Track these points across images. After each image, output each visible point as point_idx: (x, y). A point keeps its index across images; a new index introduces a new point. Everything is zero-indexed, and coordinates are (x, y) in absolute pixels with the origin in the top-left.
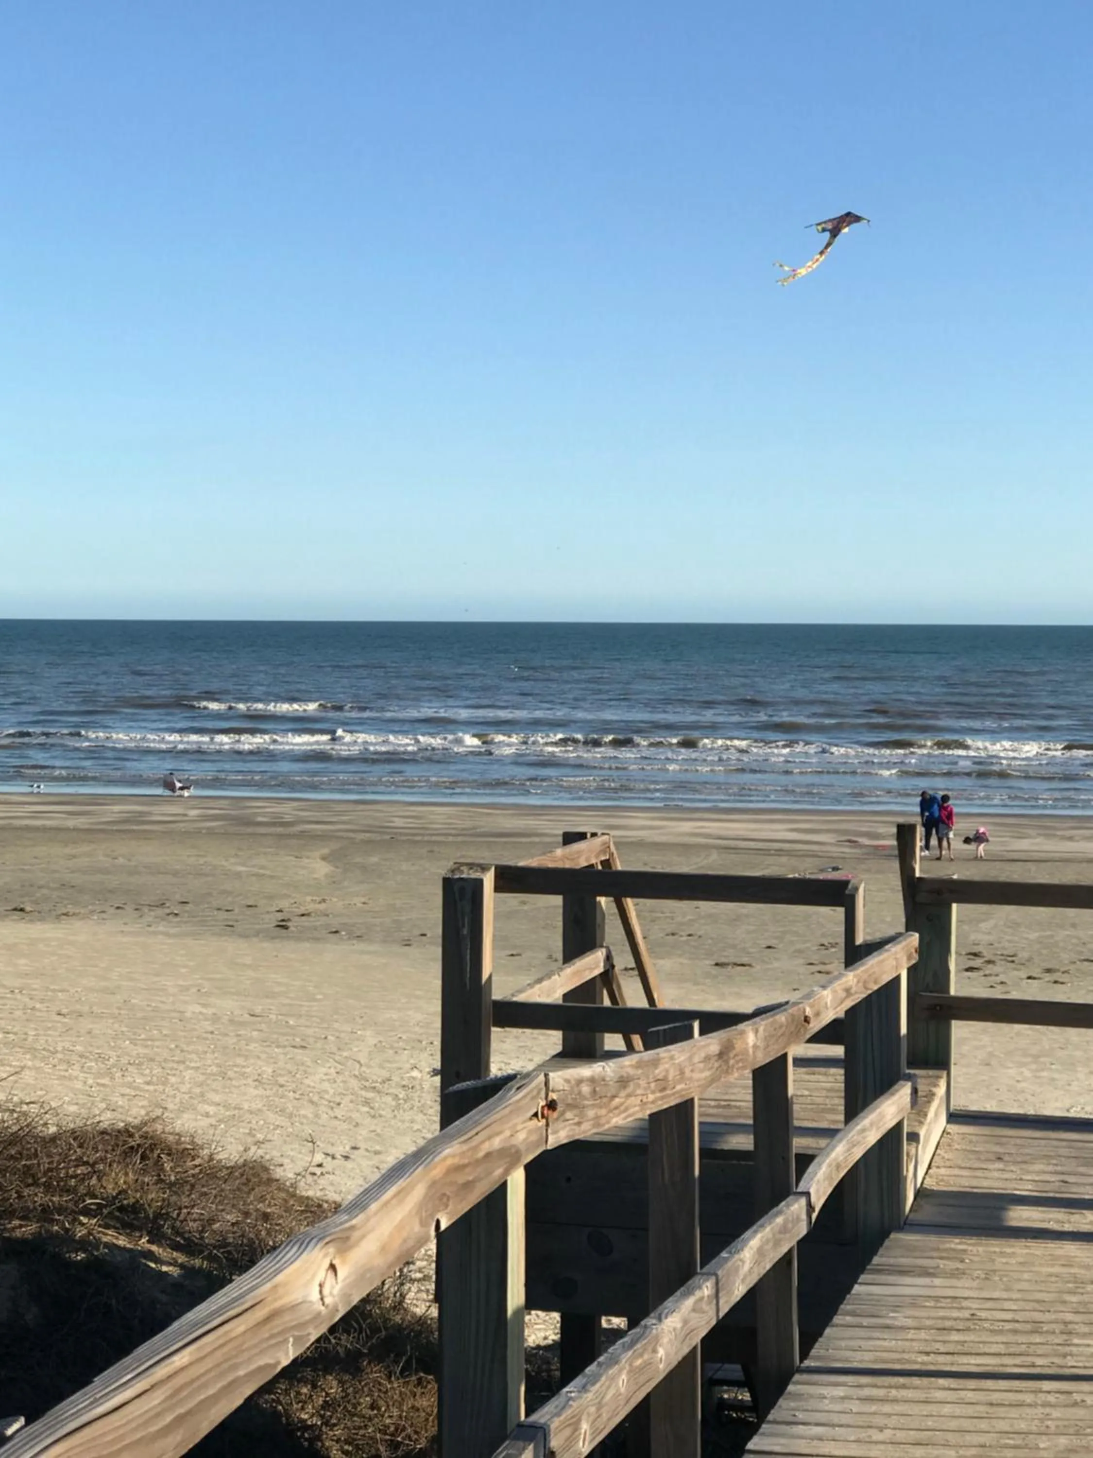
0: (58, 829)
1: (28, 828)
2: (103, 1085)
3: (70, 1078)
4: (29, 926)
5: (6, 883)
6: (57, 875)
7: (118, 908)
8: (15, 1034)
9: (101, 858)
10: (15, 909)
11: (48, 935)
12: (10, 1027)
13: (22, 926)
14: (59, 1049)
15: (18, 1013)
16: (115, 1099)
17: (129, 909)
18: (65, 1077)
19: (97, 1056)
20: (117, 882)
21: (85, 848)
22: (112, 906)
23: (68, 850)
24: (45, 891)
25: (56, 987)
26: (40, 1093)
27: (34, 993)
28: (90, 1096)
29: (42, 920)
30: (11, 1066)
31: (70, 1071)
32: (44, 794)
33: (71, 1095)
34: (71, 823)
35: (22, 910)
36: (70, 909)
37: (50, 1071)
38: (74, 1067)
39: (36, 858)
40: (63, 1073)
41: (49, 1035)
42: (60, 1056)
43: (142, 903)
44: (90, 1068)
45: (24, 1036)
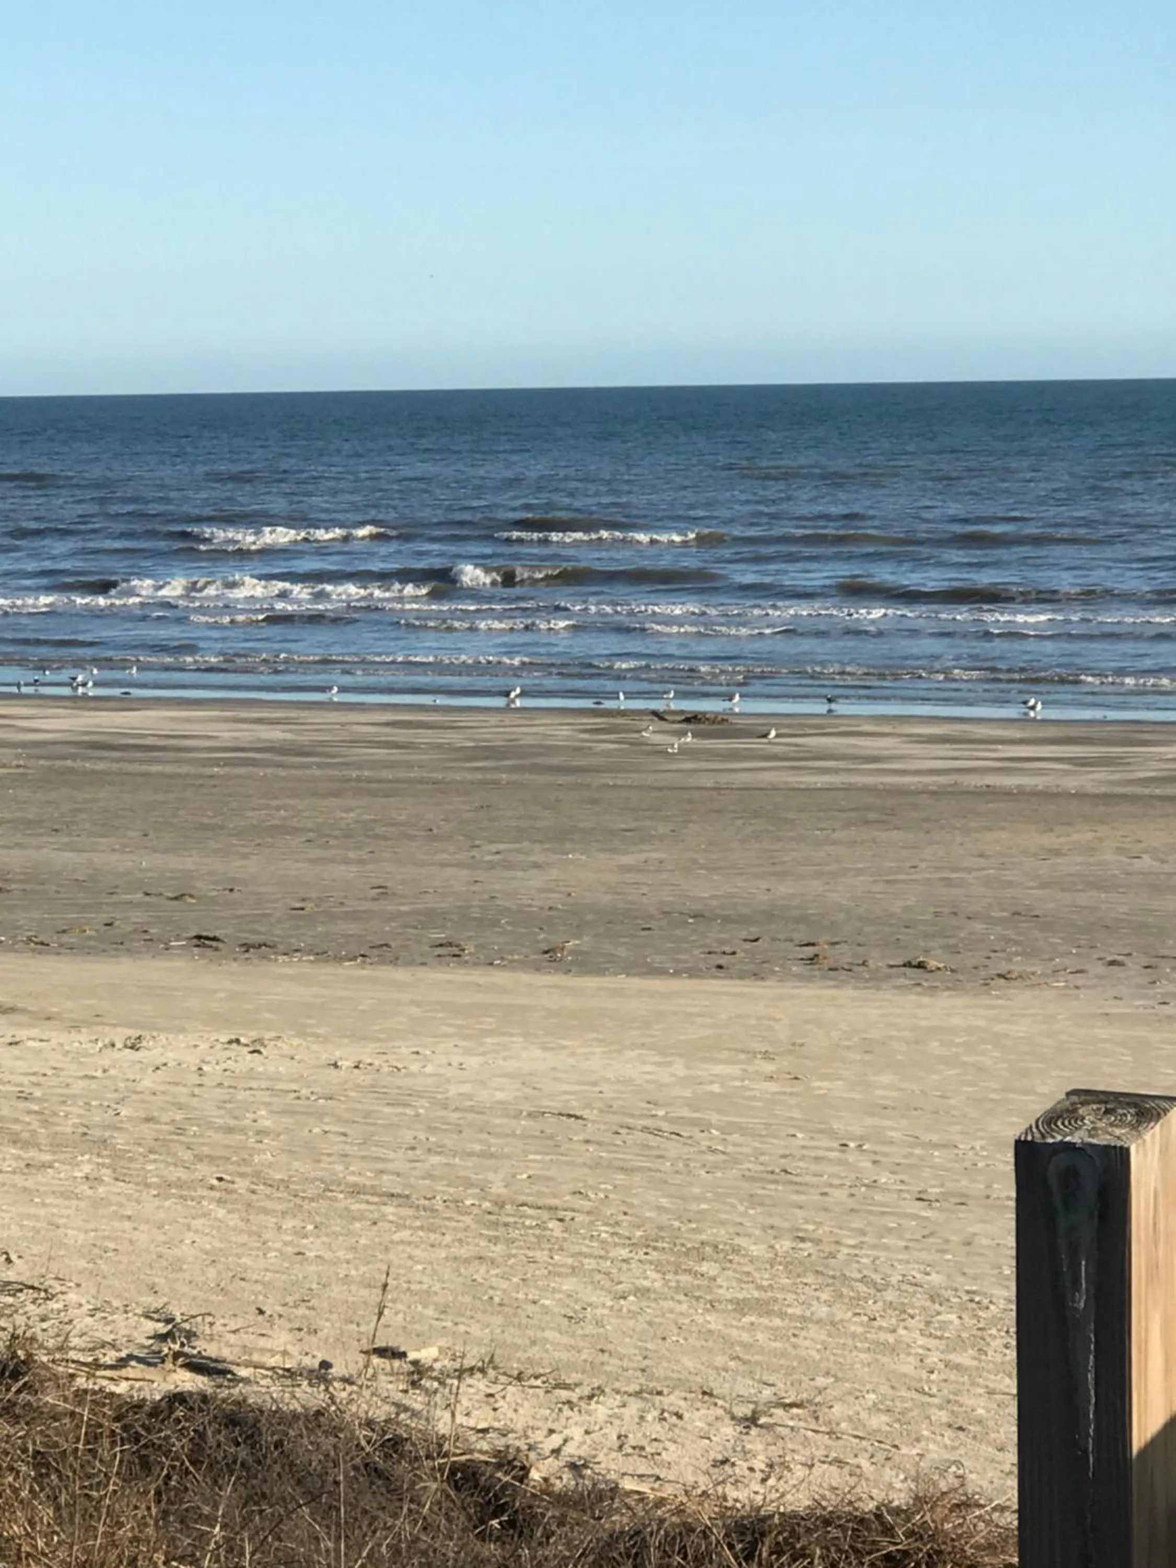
0: (1046, 795)
1: (990, 793)
2: (957, 1367)
3: (893, 1350)
4: (926, 1000)
5: (907, 909)
6: (1010, 893)
7: (1113, 963)
8: (817, 1242)
9: (1109, 857)
10: (908, 965)
11: (956, 1021)
12: (811, 1227)
13: (911, 1000)
14: (894, 1280)
15: (840, 1195)
16: (971, 1402)
17: (1134, 965)
18: (885, 1344)
19: (965, 1298)
20: (1125, 909)
21: (1083, 835)
22: (1100, 959)
23: (1050, 840)
24: (979, 926)
25: (935, 1138)
26: (821, 1381)
27: (884, 1149)
28: (923, 1392)
29: (955, 987)
30: (782, 1315)
31: (902, 1332)
32: (1044, 721)
33: (884, 1389)
34: (1072, 783)
35: (921, 966)
36: (1018, 965)
37: (860, 1330)
38: (911, 1323)
39: (981, 855)
40: (884, 1336)
41: (886, 1248)
42: (890, 1295)
43: (1166, 952)
44: (943, 1326)
45: (833, 1248)
